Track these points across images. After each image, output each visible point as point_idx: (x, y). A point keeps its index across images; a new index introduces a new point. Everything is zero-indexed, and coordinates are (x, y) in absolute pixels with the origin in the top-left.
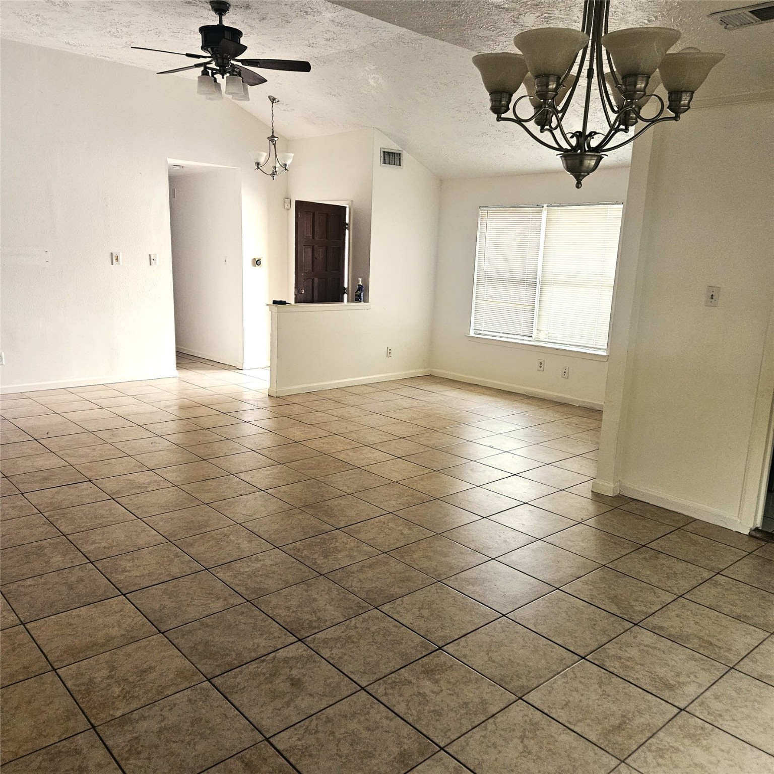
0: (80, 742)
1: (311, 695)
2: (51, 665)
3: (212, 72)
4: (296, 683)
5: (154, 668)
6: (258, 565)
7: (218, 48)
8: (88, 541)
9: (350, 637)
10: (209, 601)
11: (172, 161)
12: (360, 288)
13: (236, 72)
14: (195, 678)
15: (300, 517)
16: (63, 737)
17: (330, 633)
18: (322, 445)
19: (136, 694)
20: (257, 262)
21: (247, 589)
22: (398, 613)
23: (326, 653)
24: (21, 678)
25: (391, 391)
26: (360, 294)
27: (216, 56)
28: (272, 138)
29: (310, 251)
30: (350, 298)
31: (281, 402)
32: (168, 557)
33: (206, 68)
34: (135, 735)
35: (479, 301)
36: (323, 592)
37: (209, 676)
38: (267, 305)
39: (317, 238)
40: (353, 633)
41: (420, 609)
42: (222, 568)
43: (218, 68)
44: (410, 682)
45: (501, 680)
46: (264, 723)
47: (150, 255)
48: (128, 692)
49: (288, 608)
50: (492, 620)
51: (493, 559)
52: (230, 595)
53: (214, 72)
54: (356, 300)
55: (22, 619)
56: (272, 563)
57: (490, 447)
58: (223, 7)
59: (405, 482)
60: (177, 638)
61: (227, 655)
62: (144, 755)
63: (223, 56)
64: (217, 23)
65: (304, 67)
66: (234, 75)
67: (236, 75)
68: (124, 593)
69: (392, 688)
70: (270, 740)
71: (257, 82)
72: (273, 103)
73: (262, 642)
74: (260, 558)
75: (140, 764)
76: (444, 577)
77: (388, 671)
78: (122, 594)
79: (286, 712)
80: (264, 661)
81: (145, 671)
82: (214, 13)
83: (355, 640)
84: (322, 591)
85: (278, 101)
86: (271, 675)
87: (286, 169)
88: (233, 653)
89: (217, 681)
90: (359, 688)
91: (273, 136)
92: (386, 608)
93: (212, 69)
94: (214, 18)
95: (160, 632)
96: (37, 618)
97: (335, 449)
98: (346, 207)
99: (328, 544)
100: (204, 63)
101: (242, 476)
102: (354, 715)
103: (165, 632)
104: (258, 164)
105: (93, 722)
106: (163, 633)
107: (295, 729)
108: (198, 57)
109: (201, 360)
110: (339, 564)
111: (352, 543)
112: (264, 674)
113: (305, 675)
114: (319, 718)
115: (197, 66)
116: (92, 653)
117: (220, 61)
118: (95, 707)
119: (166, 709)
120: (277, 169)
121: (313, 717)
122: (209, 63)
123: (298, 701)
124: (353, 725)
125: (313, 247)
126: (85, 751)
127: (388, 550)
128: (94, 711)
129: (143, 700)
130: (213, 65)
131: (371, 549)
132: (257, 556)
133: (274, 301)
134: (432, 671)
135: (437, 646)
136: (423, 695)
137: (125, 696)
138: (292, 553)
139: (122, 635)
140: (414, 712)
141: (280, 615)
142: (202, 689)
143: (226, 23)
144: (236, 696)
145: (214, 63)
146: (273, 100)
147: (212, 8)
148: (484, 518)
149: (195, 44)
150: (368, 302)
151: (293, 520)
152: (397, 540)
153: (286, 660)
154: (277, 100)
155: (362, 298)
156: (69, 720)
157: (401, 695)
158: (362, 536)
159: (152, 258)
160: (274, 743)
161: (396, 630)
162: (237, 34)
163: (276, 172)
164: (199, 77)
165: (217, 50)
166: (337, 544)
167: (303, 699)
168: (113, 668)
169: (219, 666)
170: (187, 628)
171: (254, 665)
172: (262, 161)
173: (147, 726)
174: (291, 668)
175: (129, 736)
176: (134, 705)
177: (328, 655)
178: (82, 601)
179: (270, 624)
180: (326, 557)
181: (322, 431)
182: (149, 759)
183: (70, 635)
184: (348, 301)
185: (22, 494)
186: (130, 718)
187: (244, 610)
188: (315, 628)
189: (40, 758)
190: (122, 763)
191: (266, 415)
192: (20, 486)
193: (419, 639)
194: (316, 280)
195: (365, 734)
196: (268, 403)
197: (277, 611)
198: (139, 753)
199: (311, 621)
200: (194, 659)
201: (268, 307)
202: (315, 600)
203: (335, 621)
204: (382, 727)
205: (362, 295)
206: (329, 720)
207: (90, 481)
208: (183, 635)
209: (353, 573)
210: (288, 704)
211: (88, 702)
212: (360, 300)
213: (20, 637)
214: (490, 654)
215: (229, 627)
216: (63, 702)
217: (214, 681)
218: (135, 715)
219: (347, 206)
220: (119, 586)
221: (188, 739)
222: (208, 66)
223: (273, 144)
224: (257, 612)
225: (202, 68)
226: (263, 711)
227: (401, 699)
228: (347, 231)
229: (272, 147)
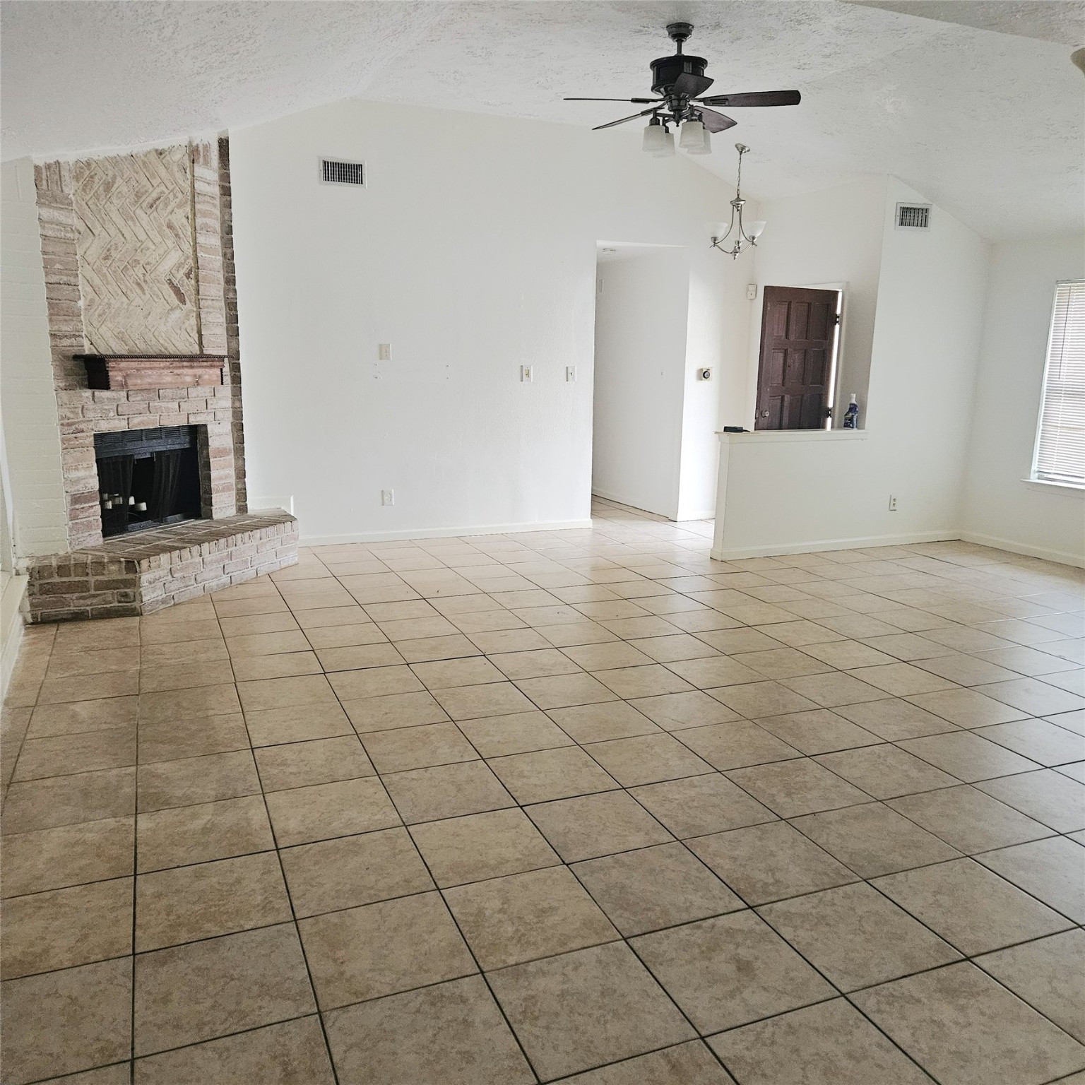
0: (466, 988)
1: (765, 989)
2: (435, 883)
3: (664, 120)
4: (744, 967)
5: (557, 909)
6: (693, 793)
7: (673, 86)
8: (480, 731)
9: (823, 917)
10: (627, 833)
11: (601, 243)
12: (853, 408)
13: (696, 115)
14: (608, 933)
15: (752, 732)
16: (446, 978)
17: (795, 906)
18: (786, 634)
19: (532, 940)
20: (705, 375)
21: (677, 823)
22: (900, 893)
23: (787, 932)
24: (402, 893)
25: (894, 561)
26: (852, 417)
27: (670, 98)
28: (736, 203)
29: (781, 356)
30: (836, 425)
31: (728, 568)
32: (575, 765)
33: (656, 115)
34: (530, 992)
35: (1049, 428)
36: (784, 845)
37: (626, 935)
38: (716, 433)
39: (792, 338)
40: (829, 911)
41: (935, 893)
42: (643, 790)
43: (672, 113)
44: (919, 1001)
45: (1073, 1026)
46: (698, 1014)
47: (567, 368)
48: (523, 935)
49: (735, 859)
50: (1058, 930)
51: (1061, 834)
52: (654, 827)
53: (666, 119)
54: (845, 426)
55: (404, 820)
56: (711, 792)
57: (1060, 657)
58: (683, 31)
59: (914, 700)
60: (585, 875)
61: (648, 910)
62: (542, 1022)
63: (679, 96)
64: (674, 53)
65: (791, 98)
66: (692, 120)
67: (696, 120)
68: (521, 805)
69: (889, 1004)
70: (706, 1039)
71: (722, 127)
72: (741, 153)
73: (697, 899)
74: (696, 783)
75: (538, 1033)
76: (976, 851)
77: (882, 977)
78: (519, 806)
79: (731, 1005)
80: (699, 927)
81: (543, 911)
82: (671, 40)
83: (832, 923)
84: (783, 842)
85: (748, 151)
86: (708, 948)
87: (753, 244)
88: (657, 908)
89: (636, 943)
90: (838, 994)
91: (738, 199)
92: (880, 883)
93: (664, 116)
94: (670, 48)
95: (564, 863)
96: (421, 821)
97: (805, 640)
98: (836, 293)
99: (793, 777)
100: (654, 108)
101: (673, 667)
102: (830, 1030)
103: (570, 864)
104: (715, 239)
105: (481, 964)
106: (567, 865)
107: (743, 1033)
108: (647, 101)
109: (622, 507)
110: (809, 807)
111: (829, 780)
112: (699, 946)
113: (757, 958)
114: (777, 1025)
115: (644, 113)
116: (482, 876)
117: (675, 103)
118: (483, 947)
119: (570, 967)
120: (740, 244)
121: (769, 1021)
122: (660, 108)
123: (746, 994)
124: (827, 1045)
125: (786, 350)
126: (472, 1001)
127: (884, 798)
128: (483, 951)
129: (542, 950)
130: (666, 110)
131: (857, 792)
132: (692, 781)
133: (725, 427)
134: (955, 991)
135: (964, 955)
136: (940, 1025)
137: (520, 939)
138: (741, 782)
139: (517, 860)
140: (923, 1046)
141: (722, 868)
142: (617, 949)
143: (686, 51)
144: (661, 968)
145: (666, 107)
146: (742, 150)
147: (669, 34)
148: (1046, 767)
149: (644, 83)
150: (863, 429)
151: (741, 735)
152: (900, 785)
153: (729, 932)
154: (747, 149)
155: (855, 422)
156: (454, 956)
157: (903, 1018)
158: (845, 772)
159: (570, 371)
160: (712, 1046)
161: (896, 918)
162: (699, 63)
163: (739, 248)
164: (646, 128)
165: (671, 90)
166: (807, 778)
167: (753, 992)
168: (506, 901)
169: (639, 922)
170: (597, 863)
171: (685, 930)
172: (720, 235)
173: (547, 985)
174: (738, 945)
175: (524, 993)
176: (531, 954)
177: (792, 937)
178: (472, 807)
179: (708, 877)
180: (789, 794)
181: (786, 613)
182: (547, 1028)
183: (457, 848)
184: (832, 427)
185: (408, 665)
186: (525, 970)
187: (674, 851)
188: (771, 894)
189: (420, 999)
190: (515, 1026)
191: (708, 585)
192: (405, 655)
193: (934, 939)
194: (787, 398)
195: (845, 1063)
196: (709, 568)
197: (719, 860)
198: (536, 1018)
199: (766, 884)
200: (606, 907)
201: (717, 435)
202: (772, 854)
203: (802, 890)
204: (873, 1058)
205: (855, 419)
206: (791, 1030)
207: (484, 655)
208: (592, 872)
209: (830, 823)
210: (732, 995)
211: (476, 938)
212: (851, 425)
213: (402, 840)
214: (1055, 983)
215: (652, 871)
216: (447, 933)
217: (631, 941)
218: (531, 968)
219: (840, 290)
220: (515, 794)
221: (597, 1013)
222: (659, 111)
223: (738, 210)
224: (690, 857)
225: (651, 116)
226: (697, 998)
227: (904, 1023)
228: (837, 327)
229: (736, 214)
